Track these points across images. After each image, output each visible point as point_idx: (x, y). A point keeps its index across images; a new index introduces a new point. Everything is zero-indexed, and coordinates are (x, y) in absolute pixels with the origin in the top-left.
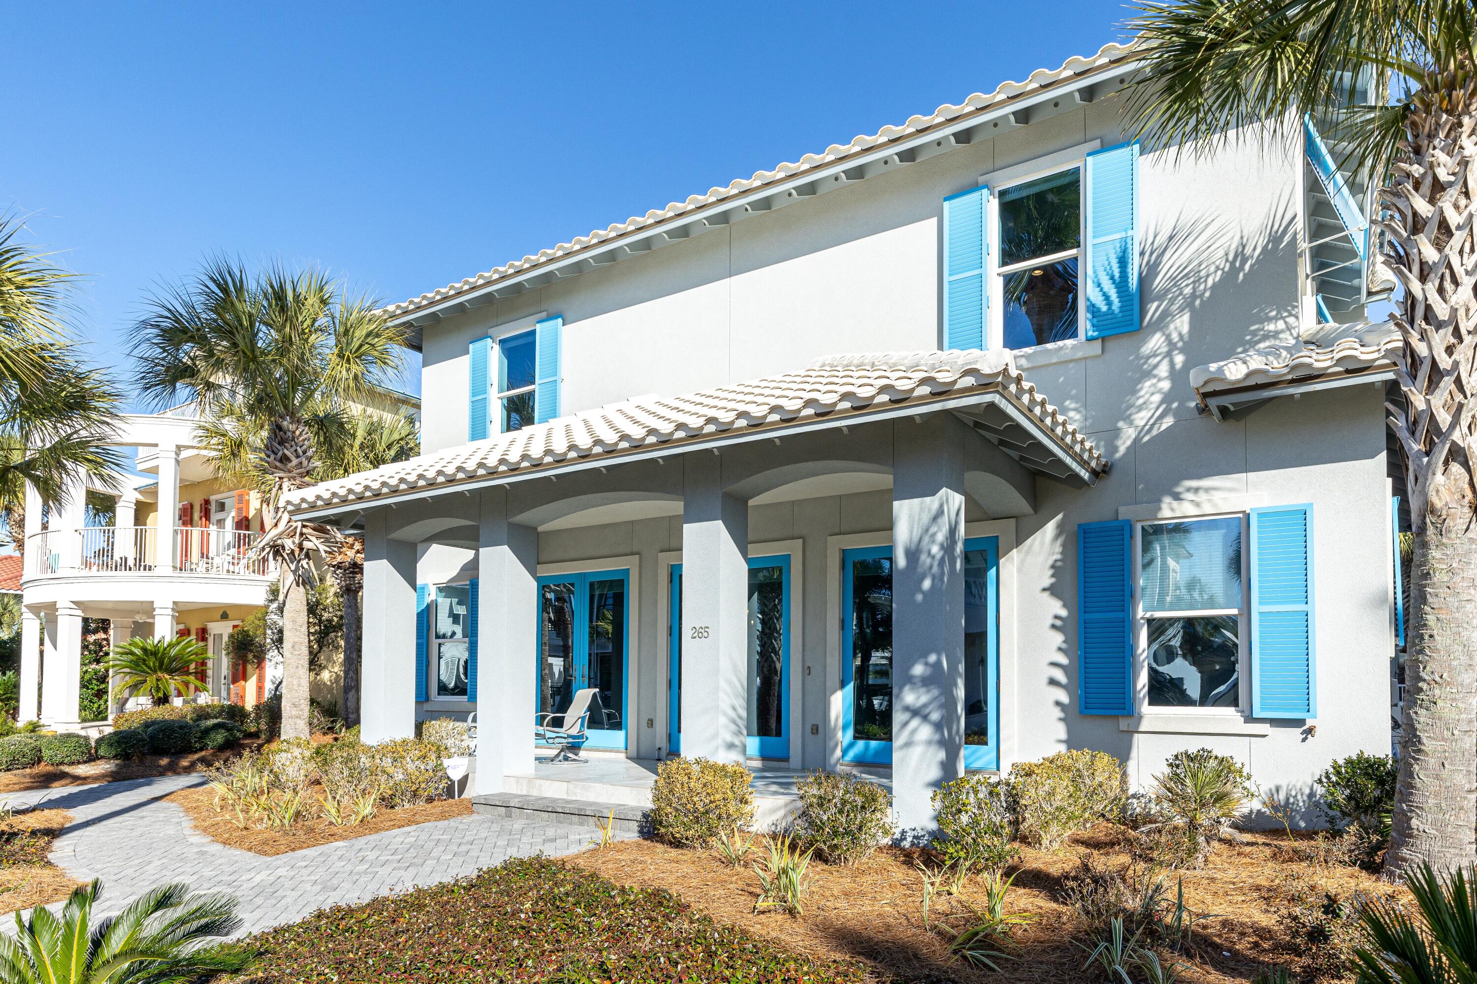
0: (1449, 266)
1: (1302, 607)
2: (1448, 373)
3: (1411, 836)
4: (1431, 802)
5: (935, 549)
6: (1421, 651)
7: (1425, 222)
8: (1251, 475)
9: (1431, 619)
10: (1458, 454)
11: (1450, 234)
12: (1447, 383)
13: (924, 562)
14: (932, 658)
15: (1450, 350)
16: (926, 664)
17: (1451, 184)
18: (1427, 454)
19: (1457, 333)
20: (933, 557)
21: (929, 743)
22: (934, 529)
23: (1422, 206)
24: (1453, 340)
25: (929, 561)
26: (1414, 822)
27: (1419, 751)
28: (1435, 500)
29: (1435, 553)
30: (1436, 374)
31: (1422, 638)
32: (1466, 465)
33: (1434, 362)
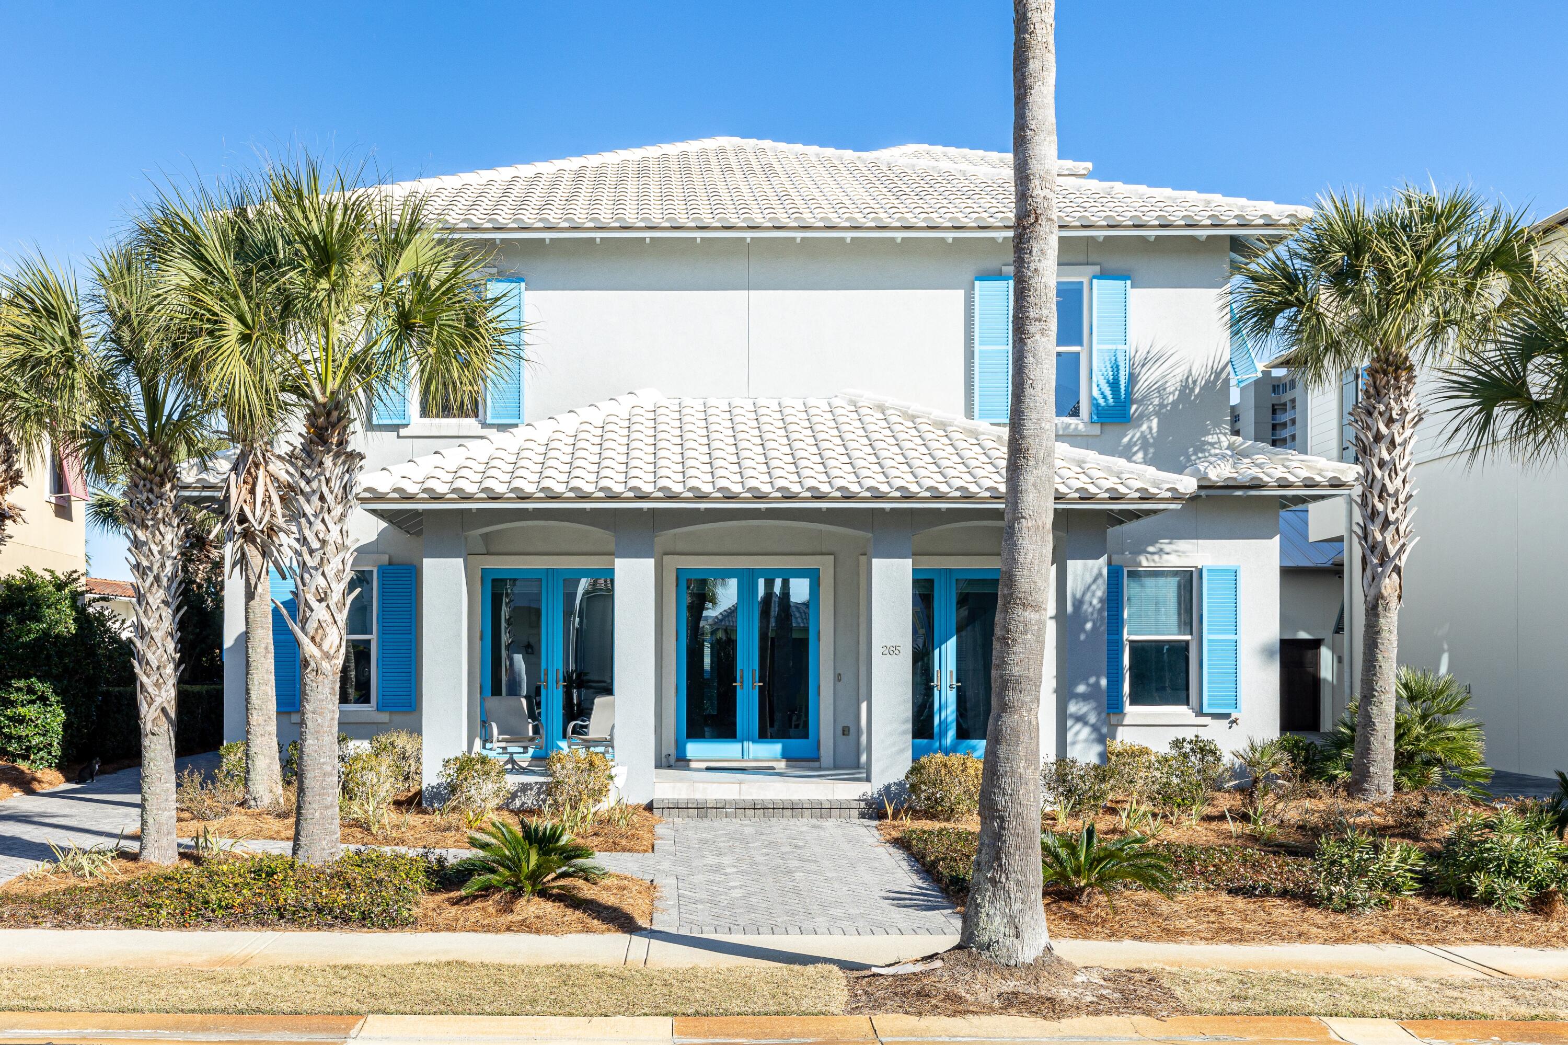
0: (1395, 465)
1: (1234, 637)
2: (1393, 523)
3: (1369, 777)
4: (1380, 756)
5: (1095, 601)
6: (1375, 675)
7: (1383, 437)
8: (1200, 541)
9: (1380, 657)
10: (1397, 570)
11: (1395, 447)
12: (1392, 528)
13: (1086, 611)
14: (1092, 680)
15: (1393, 510)
16: (1088, 685)
17: (1397, 420)
18: (1381, 565)
19: (1397, 502)
20: (1094, 607)
21: (1086, 741)
22: (1094, 587)
23: (1384, 430)
24: (1395, 506)
25: (1090, 610)
26: (1371, 769)
27: (1374, 730)
28: (1383, 591)
29: (1382, 621)
30: (1386, 523)
31: (1375, 667)
32: (1399, 574)
33: (1387, 516)
